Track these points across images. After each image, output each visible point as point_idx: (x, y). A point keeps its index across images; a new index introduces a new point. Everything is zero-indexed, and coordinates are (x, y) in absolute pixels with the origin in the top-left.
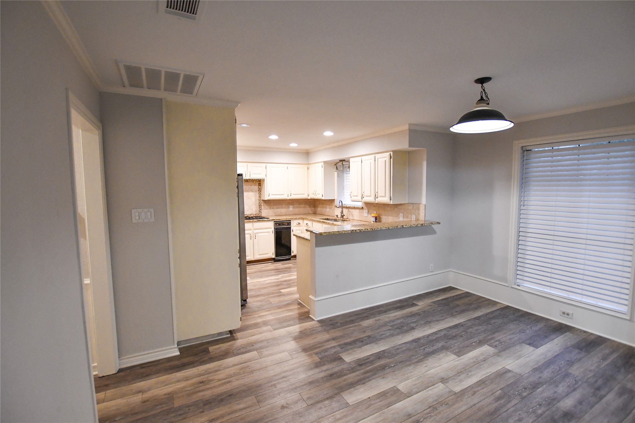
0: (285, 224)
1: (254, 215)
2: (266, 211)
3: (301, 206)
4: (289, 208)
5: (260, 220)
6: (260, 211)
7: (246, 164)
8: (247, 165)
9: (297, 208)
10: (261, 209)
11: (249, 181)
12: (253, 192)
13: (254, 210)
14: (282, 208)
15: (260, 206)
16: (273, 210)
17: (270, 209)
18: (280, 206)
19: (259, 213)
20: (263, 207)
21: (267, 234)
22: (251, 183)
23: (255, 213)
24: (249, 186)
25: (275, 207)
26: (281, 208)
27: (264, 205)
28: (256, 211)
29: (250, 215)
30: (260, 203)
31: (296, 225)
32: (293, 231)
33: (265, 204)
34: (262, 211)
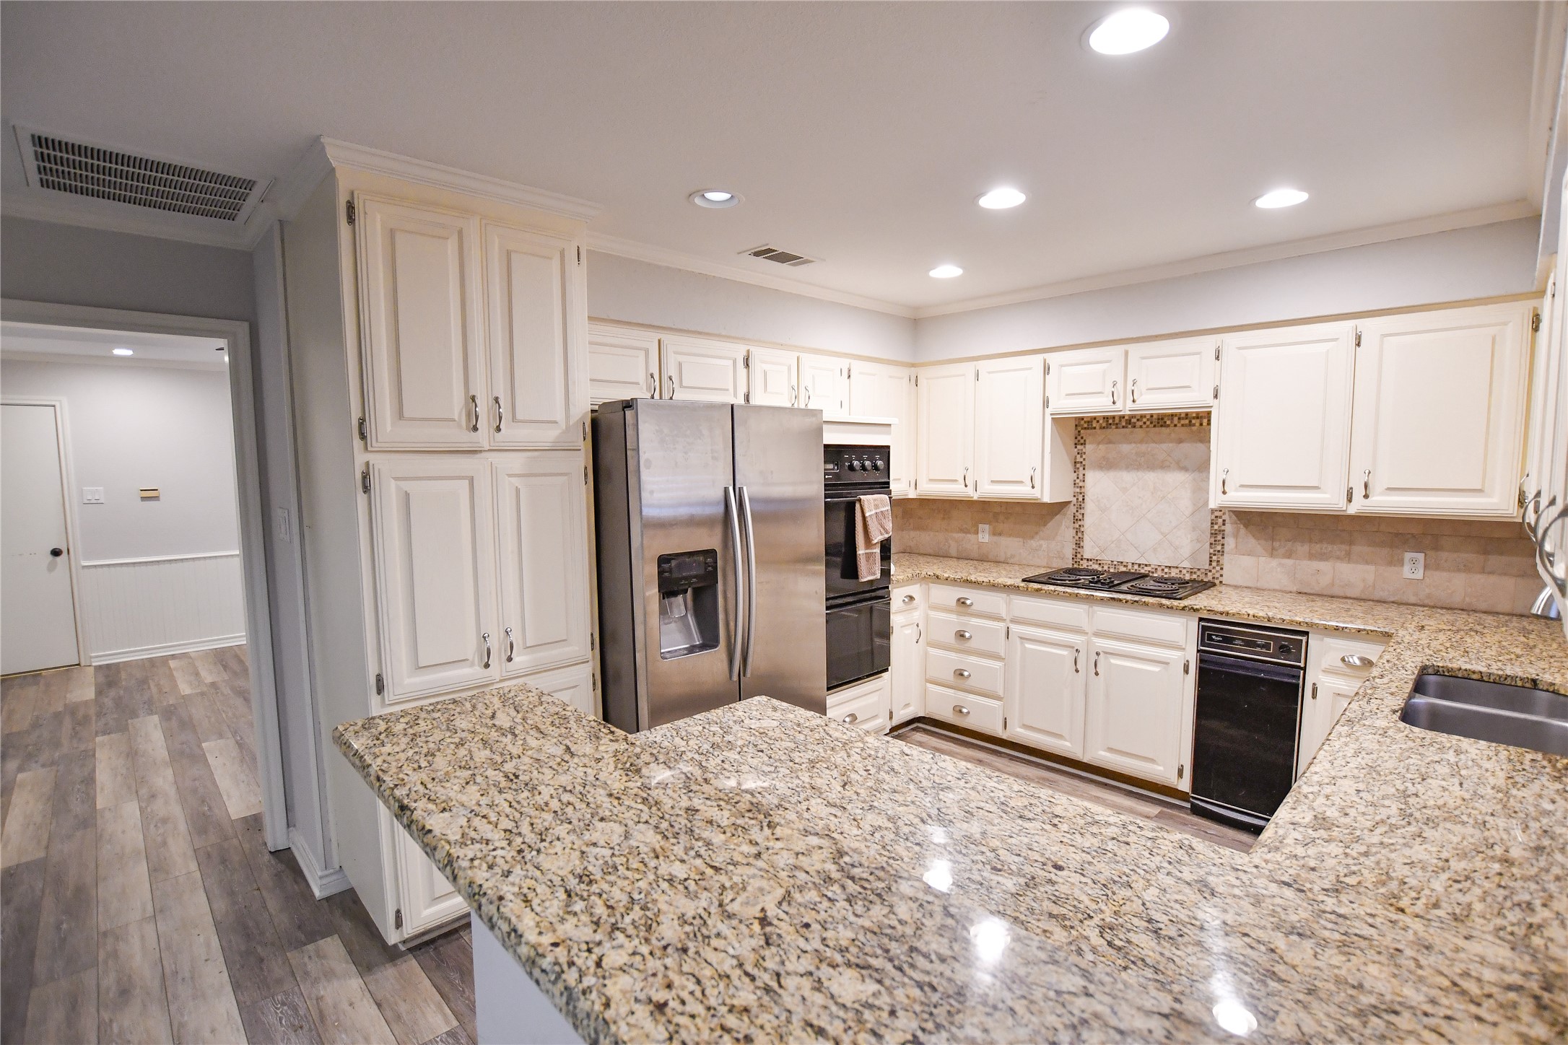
0: (1267, 646)
1: (1184, 571)
2: (1247, 561)
3: (1495, 561)
4: (1401, 563)
5: (1120, 600)
6: (1215, 558)
7: (1120, 349)
8: (1126, 353)
9: (1467, 569)
10: (1219, 548)
11: (1168, 422)
12: (1185, 469)
13: (1186, 551)
14: (1348, 557)
15: (1217, 535)
16: (1289, 562)
17: (1272, 555)
18: (1339, 549)
19: (1207, 567)
20: (1230, 543)
21: (1155, 669)
22: (1181, 432)
23: (1186, 564)
24: (1171, 445)
25: (1303, 549)
26: (1338, 558)
27: (1236, 536)
28: (1193, 556)
29: (1166, 570)
30: (1220, 521)
31: (1341, 664)
32: (1314, 696)
33: (1243, 531)
34: (1226, 560)
